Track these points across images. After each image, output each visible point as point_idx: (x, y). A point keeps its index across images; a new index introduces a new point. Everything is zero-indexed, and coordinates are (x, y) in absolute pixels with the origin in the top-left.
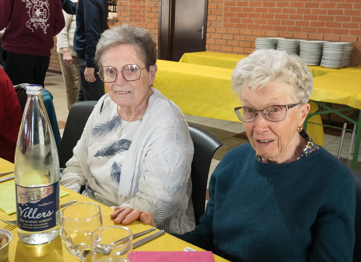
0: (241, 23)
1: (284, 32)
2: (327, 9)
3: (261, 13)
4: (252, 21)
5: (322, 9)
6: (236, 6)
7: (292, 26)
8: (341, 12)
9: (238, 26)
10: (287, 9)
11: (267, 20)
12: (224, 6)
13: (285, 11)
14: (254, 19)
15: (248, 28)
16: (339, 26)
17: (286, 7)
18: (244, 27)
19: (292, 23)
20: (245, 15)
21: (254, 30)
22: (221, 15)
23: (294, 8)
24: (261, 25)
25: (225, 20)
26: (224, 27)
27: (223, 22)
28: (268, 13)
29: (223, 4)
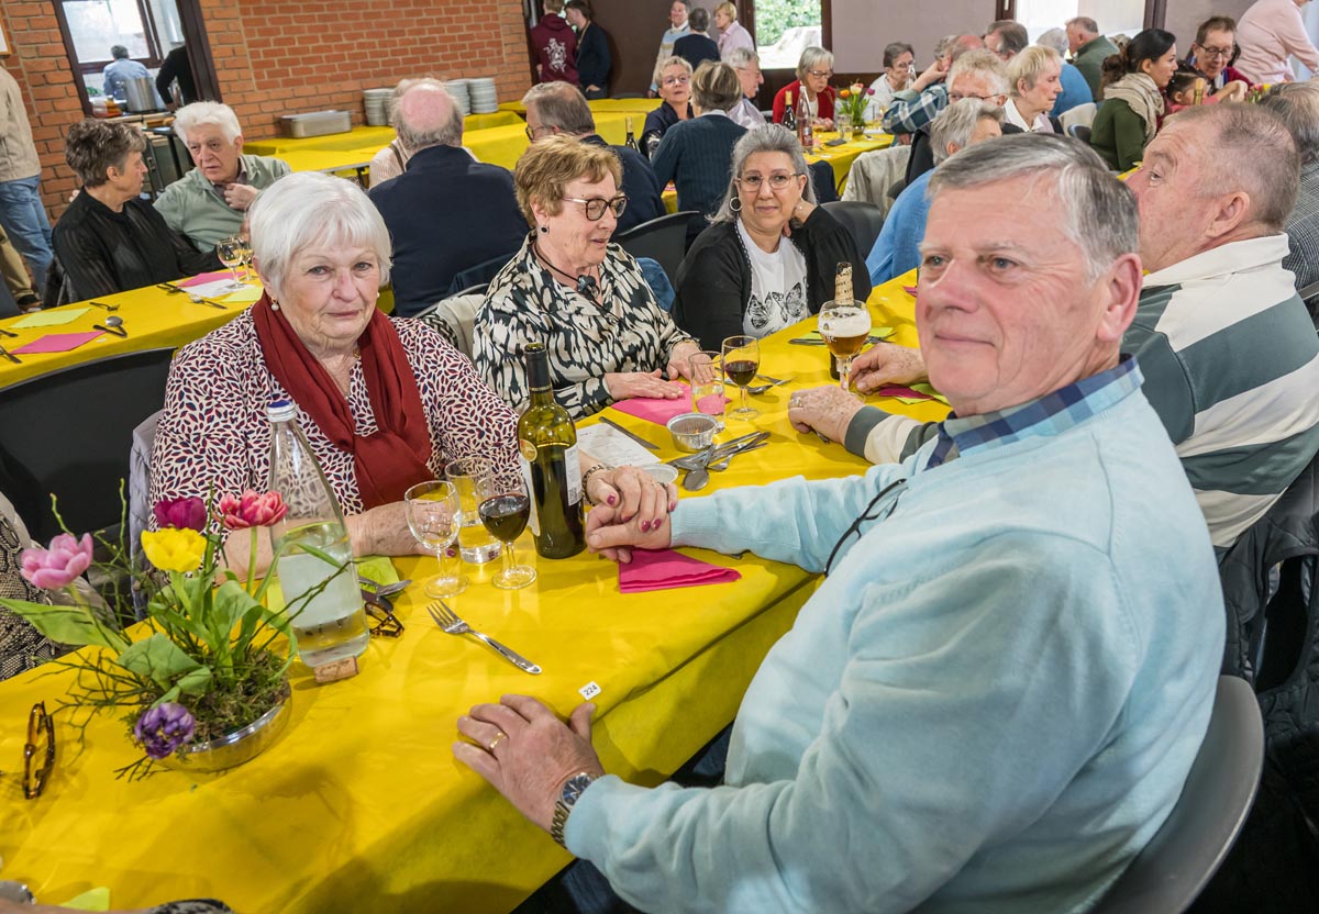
0: (291, 76)
1: (369, 80)
2: (417, 37)
3: (323, 55)
4: (311, 71)
5: (411, 38)
6: (273, 47)
7: (377, 69)
8: (434, 39)
9: (287, 83)
10: (364, 43)
11: (336, 64)
12: (248, 50)
13: (361, 46)
14: (313, 66)
15: (308, 83)
16: (437, 59)
17: (361, 40)
18: (298, 82)
19: (376, 64)
20: (295, 62)
21: (319, 86)
22: (247, 68)
23: (372, 40)
24: (328, 75)
25: (258, 76)
26: (260, 88)
27: (254, 81)
28: (335, 53)
29: (246, 45)
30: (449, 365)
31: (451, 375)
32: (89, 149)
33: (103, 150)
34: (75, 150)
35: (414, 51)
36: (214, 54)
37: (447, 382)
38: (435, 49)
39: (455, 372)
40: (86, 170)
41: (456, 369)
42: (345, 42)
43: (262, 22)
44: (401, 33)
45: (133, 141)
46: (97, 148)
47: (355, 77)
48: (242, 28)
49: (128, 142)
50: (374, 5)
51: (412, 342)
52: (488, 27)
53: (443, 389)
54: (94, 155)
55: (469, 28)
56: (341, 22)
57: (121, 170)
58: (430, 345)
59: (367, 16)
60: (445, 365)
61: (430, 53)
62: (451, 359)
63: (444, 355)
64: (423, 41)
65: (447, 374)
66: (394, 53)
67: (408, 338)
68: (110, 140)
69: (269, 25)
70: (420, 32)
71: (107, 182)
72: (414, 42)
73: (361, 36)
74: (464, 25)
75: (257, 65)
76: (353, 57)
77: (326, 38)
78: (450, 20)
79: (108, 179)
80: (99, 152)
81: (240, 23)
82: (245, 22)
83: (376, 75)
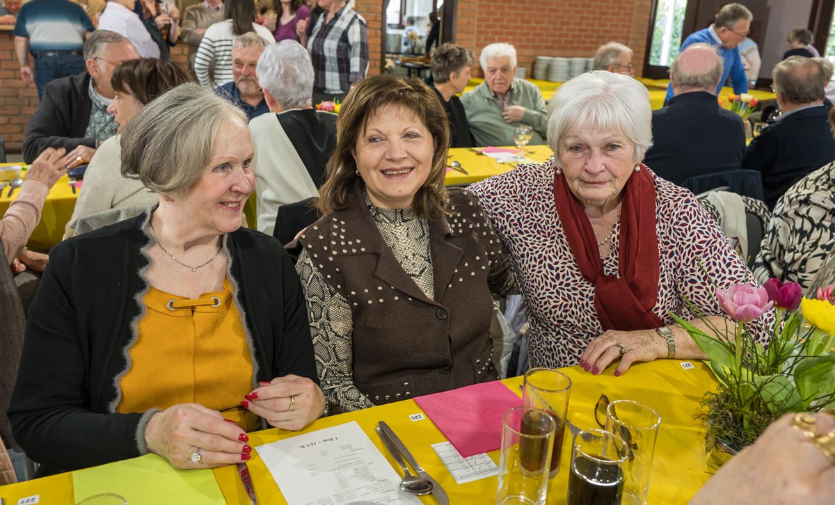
2: (577, 27)
3: (518, 31)
5: (573, 27)
6: (491, 23)
7: (548, 44)
11: (524, 38)
12: (476, 23)
13: (542, 28)
19: (548, 41)
20: (501, 33)
23: (549, 26)
25: (478, 39)
26: (477, 46)
27: (475, 41)
29: (476, 20)
30: (698, 240)
31: (697, 250)
32: (445, 60)
33: (452, 62)
34: (437, 59)
35: (573, 36)
36: (458, 23)
37: (692, 256)
38: (587, 37)
39: (701, 248)
40: (440, 73)
41: (703, 245)
42: (533, 25)
43: (489, 7)
44: (568, 24)
45: (469, 59)
46: (449, 60)
47: (534, 47)
48: (477, 9)
49: (466, 60)
50: (557, 4)
51: (668, 213)
52: (624, 26)
53: (688, 260)
54: (446, 64)
55: (612, 25)
56: (535, 12)
57: (457, 76)
58: (685, 218)
59: (551, 10)
60: (694, 240)
61: (583, 38)
62: (701, 236)
63: (696, 231)
64: (580, 30)
65: (694, 249)
66: (561, 36)
67: (667, 208)
68: (457, 56)
69: (492, 9)
70: (580, 24)
71: (448, 82)
72: (574, 30)
73: (543, 22)
74: (608, 23)
75: (480, 32)
76: (535, 35)
77: (523, 21)
78: (600, 19)
79: (449, 79)
80: (449, 63)
81: (476, 6)
82: (480, 6)
83: (547, 48)
